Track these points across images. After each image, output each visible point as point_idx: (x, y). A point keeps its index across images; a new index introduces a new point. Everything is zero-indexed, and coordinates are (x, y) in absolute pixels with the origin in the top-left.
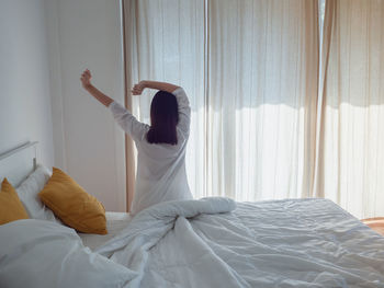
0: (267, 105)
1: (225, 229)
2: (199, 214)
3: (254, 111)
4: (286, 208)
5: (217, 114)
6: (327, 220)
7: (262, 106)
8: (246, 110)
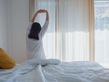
0: (76, 32)
1: (53, 68)
2: (47, 64)
3: (72, 33)
4: (79, 64)
5: (59, 34)
6: (93, 67)
7: (75, 32)
8: (69, 33)
